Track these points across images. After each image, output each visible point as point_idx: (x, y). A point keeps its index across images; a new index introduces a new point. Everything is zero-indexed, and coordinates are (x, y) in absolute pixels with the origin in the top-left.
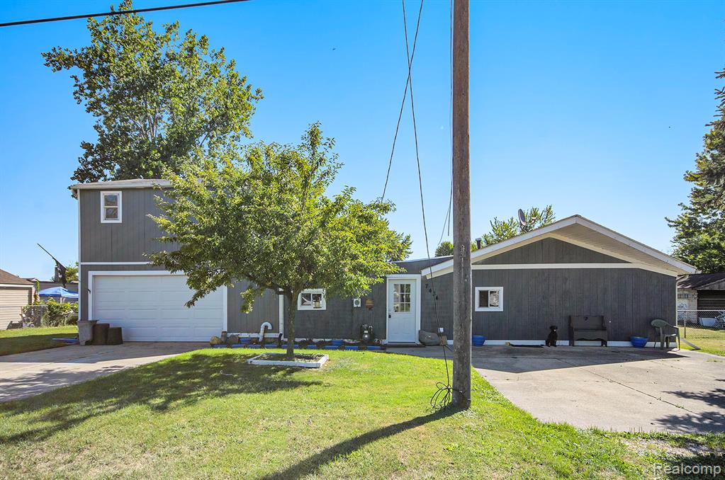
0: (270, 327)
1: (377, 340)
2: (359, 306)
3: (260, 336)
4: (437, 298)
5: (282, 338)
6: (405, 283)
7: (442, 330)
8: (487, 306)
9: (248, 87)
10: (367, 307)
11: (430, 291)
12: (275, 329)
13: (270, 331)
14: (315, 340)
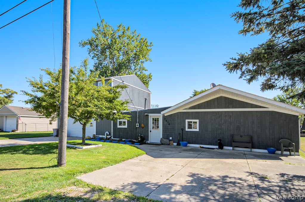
0: (108, 134)
1: (145, 141)
2: (138, 126)
3: (105, 137)
4: (169, 124)
5: (112, 138)
6: (157, 117)
7: (171, 138)
8: (191, 128)
9: (147, 42)
10: (142, 127)
11: (166, 121)
12: (110, 134)
13: (108, 135)
14: (123, 140)
